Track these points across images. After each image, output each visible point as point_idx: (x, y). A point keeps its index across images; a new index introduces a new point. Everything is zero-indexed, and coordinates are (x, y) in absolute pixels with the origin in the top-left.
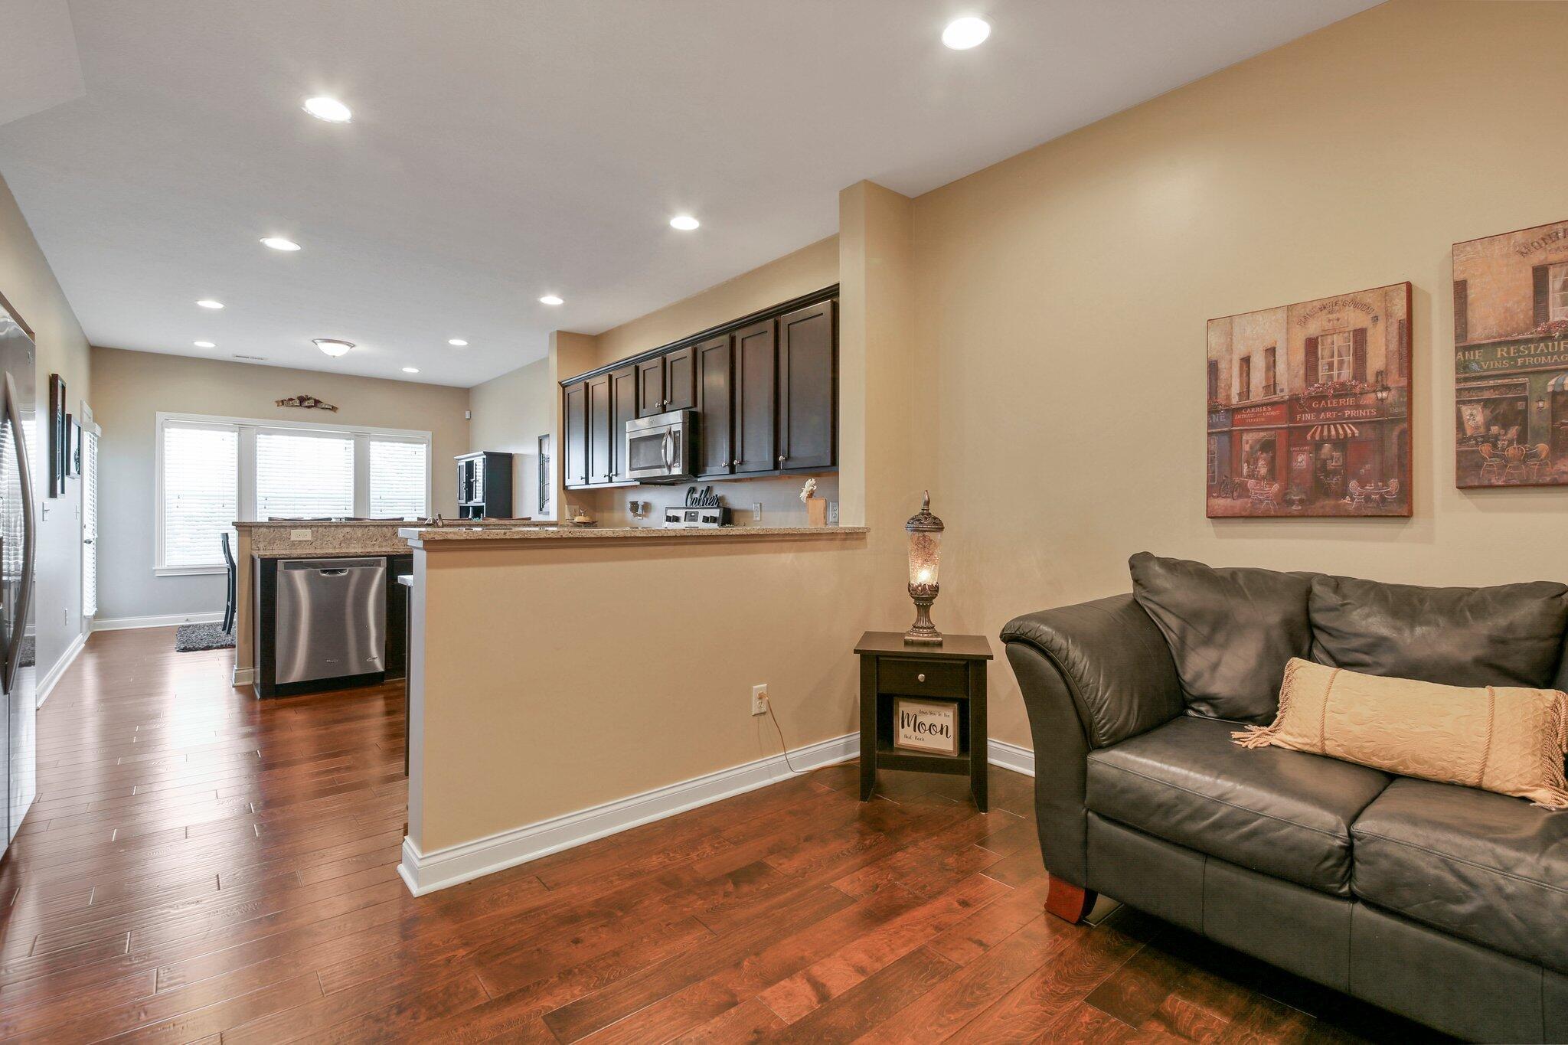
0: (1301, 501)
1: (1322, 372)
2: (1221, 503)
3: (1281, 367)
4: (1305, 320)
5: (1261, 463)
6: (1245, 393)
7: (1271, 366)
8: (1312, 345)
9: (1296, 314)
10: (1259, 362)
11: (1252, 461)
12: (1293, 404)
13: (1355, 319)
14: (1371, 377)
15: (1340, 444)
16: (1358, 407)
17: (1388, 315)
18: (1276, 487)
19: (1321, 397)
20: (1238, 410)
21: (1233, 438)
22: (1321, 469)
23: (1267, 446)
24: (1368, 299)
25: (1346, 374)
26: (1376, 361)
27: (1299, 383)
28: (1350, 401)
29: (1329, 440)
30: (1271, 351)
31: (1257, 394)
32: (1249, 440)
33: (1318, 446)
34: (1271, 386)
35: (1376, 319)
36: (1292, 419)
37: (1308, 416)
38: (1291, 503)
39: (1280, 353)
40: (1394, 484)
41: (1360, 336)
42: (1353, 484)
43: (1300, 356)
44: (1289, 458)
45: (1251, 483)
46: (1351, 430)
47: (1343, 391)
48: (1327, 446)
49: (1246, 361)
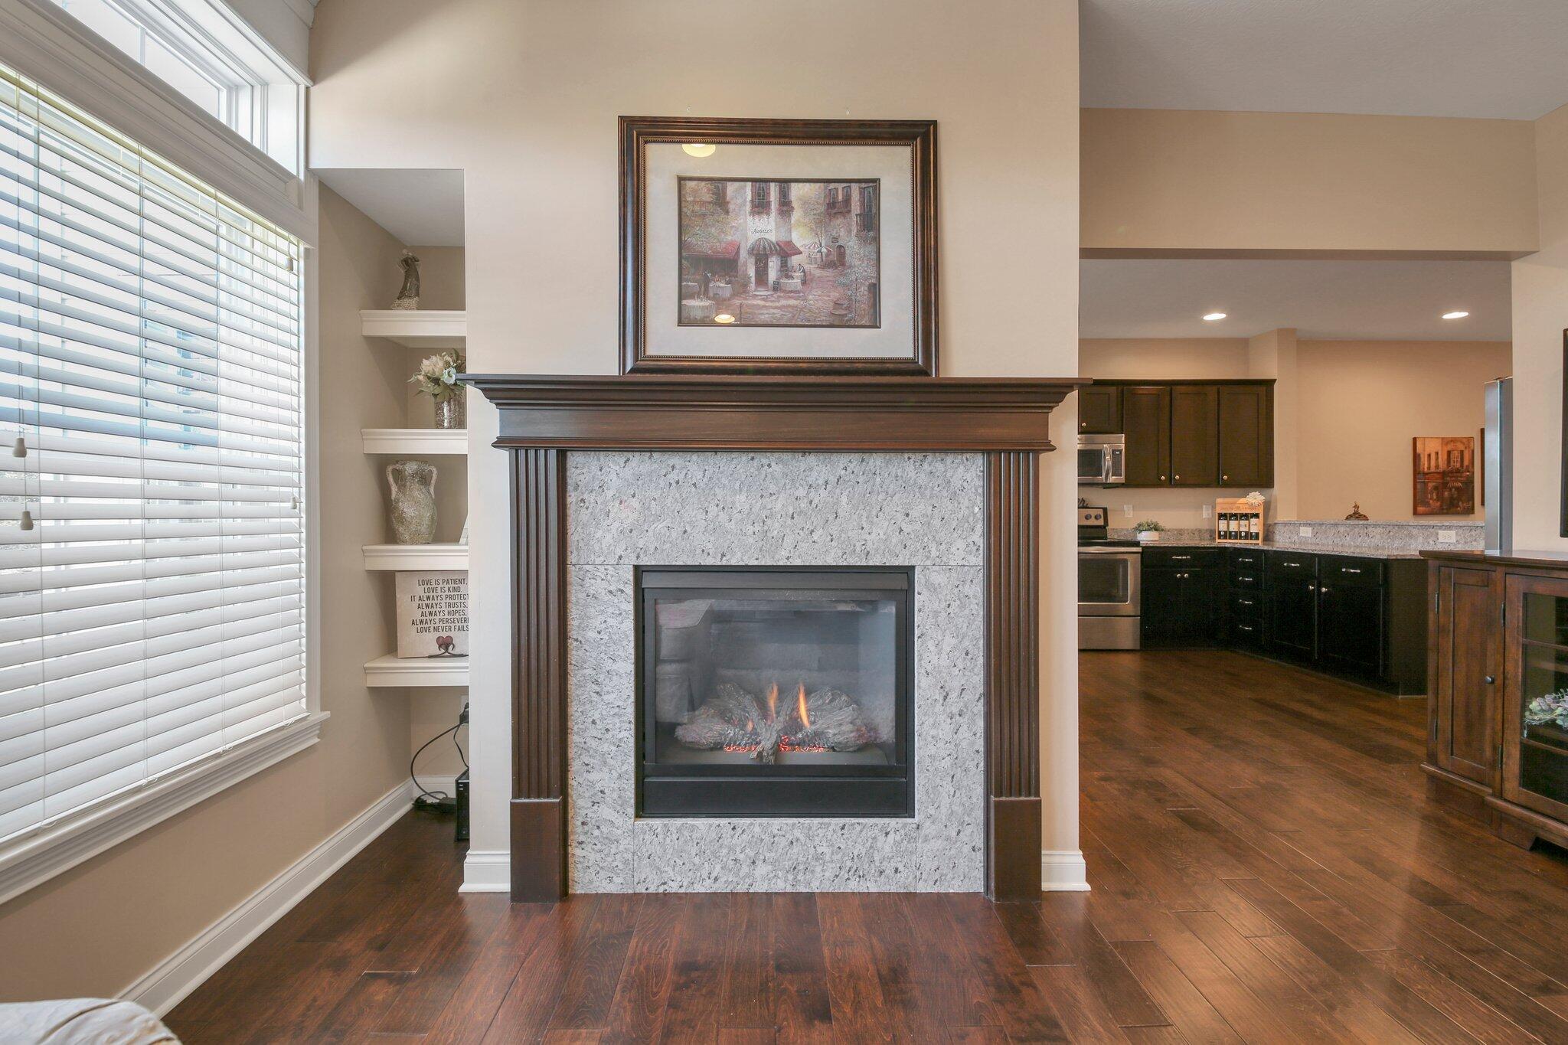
0: (1447, 509)
1: (1452, 463)
2: (1420, 509)
3: (1440, 460)
4: (1447, 444)
5: (1434, 494)
6: (1429, 468)
7: (1437, 459)
8: (1449, 453)
9: (1446, 441)
10: (1433, 457)
11: (1432, 494)
12: (1444, 474)
13: (1461, 447)
14: (1465, 467)
15: (1457, 489)
16: (1461, 477)
17: (1469, 447)
18: (1439, 503)
19: (1452, 472)
20: (1427, 474)
21: (1425, 484)
22: (1451, 498)
23: (1436, 488)
24: (1464, 440)
25: (1458, 465)
26: (1466, 463)
27: (1445, 466)
28: (1459, 474)
29: (1453, 487)
30: (1437, 453)
31: (1433, 469)
32: (1431, 485)
33: (1451, 490)
34: (1437, 467)
35: (1466, 448)
36: (1443, 479)
37: (1448, 478)
38: (1443, 509)
39: (1439, 454)
40: (1471, 503)
41: (1462, 452)
42: (1460, 503)
43: (1445, 457)
44: (1443, 494)
45: (1431, 501)
46: (1460, 484)
47: (1458, 471)
48: (1453, 489)
49: (1429, 455)
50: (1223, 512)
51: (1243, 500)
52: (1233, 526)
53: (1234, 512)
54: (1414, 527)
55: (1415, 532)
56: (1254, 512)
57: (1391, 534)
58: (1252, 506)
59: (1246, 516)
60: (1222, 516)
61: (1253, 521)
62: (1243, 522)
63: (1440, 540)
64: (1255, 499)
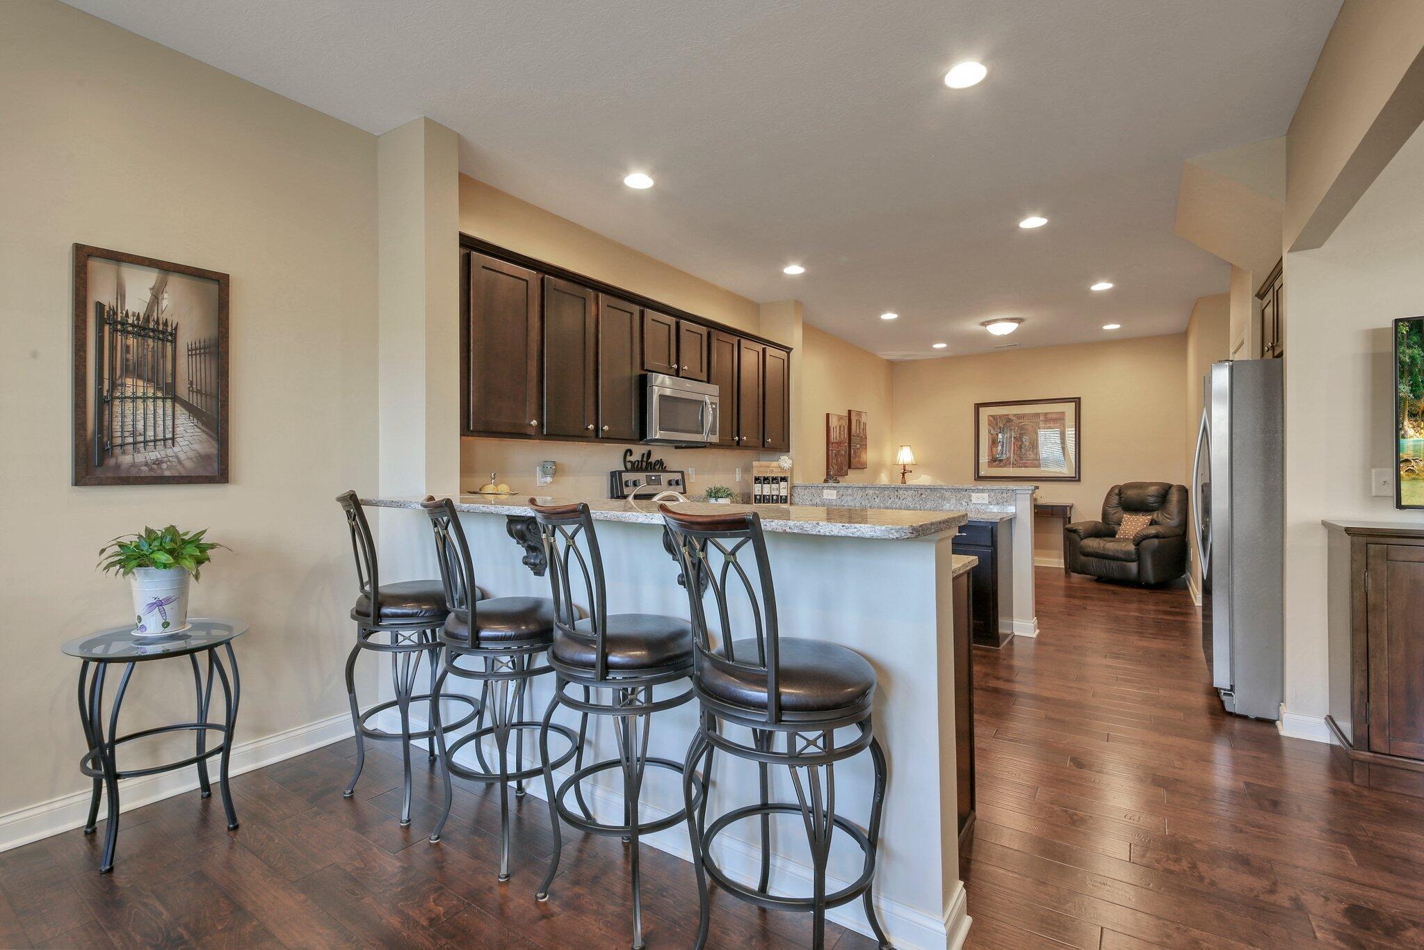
2: (829, 475)
4: (838, 420)
5: (835, 459)
6: (832, 440)
7: (835, 431)
9: (838, 418)
18: (836, 469)
20: (831, 444)
22: (841, 463)
23: (835, 455)
25: (843, 438)
33: (841, 457)
34: (837, 438)
39: (836, 427)
43: (839, 430)
50: (757, 476)
51: (775, 464)
52: (767, 490)
53: (766, 475)
54: (947, 490)
55: (947, 494)
56: (783, 476)
57: (924, 496)
58: (782, 469)
59: (775, 480)
60: (757, 480)
61: (783, 484)
62: (775, 486)
63: (974, 501)
64: (785, 461)
